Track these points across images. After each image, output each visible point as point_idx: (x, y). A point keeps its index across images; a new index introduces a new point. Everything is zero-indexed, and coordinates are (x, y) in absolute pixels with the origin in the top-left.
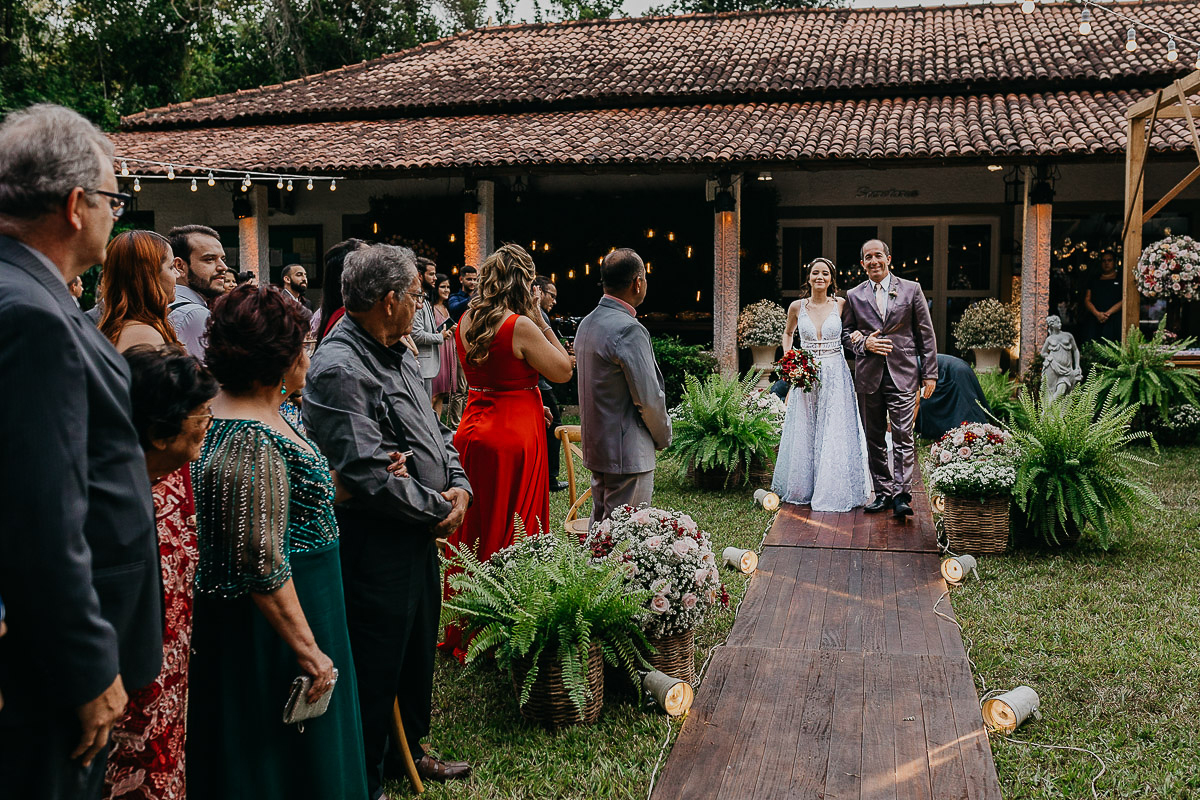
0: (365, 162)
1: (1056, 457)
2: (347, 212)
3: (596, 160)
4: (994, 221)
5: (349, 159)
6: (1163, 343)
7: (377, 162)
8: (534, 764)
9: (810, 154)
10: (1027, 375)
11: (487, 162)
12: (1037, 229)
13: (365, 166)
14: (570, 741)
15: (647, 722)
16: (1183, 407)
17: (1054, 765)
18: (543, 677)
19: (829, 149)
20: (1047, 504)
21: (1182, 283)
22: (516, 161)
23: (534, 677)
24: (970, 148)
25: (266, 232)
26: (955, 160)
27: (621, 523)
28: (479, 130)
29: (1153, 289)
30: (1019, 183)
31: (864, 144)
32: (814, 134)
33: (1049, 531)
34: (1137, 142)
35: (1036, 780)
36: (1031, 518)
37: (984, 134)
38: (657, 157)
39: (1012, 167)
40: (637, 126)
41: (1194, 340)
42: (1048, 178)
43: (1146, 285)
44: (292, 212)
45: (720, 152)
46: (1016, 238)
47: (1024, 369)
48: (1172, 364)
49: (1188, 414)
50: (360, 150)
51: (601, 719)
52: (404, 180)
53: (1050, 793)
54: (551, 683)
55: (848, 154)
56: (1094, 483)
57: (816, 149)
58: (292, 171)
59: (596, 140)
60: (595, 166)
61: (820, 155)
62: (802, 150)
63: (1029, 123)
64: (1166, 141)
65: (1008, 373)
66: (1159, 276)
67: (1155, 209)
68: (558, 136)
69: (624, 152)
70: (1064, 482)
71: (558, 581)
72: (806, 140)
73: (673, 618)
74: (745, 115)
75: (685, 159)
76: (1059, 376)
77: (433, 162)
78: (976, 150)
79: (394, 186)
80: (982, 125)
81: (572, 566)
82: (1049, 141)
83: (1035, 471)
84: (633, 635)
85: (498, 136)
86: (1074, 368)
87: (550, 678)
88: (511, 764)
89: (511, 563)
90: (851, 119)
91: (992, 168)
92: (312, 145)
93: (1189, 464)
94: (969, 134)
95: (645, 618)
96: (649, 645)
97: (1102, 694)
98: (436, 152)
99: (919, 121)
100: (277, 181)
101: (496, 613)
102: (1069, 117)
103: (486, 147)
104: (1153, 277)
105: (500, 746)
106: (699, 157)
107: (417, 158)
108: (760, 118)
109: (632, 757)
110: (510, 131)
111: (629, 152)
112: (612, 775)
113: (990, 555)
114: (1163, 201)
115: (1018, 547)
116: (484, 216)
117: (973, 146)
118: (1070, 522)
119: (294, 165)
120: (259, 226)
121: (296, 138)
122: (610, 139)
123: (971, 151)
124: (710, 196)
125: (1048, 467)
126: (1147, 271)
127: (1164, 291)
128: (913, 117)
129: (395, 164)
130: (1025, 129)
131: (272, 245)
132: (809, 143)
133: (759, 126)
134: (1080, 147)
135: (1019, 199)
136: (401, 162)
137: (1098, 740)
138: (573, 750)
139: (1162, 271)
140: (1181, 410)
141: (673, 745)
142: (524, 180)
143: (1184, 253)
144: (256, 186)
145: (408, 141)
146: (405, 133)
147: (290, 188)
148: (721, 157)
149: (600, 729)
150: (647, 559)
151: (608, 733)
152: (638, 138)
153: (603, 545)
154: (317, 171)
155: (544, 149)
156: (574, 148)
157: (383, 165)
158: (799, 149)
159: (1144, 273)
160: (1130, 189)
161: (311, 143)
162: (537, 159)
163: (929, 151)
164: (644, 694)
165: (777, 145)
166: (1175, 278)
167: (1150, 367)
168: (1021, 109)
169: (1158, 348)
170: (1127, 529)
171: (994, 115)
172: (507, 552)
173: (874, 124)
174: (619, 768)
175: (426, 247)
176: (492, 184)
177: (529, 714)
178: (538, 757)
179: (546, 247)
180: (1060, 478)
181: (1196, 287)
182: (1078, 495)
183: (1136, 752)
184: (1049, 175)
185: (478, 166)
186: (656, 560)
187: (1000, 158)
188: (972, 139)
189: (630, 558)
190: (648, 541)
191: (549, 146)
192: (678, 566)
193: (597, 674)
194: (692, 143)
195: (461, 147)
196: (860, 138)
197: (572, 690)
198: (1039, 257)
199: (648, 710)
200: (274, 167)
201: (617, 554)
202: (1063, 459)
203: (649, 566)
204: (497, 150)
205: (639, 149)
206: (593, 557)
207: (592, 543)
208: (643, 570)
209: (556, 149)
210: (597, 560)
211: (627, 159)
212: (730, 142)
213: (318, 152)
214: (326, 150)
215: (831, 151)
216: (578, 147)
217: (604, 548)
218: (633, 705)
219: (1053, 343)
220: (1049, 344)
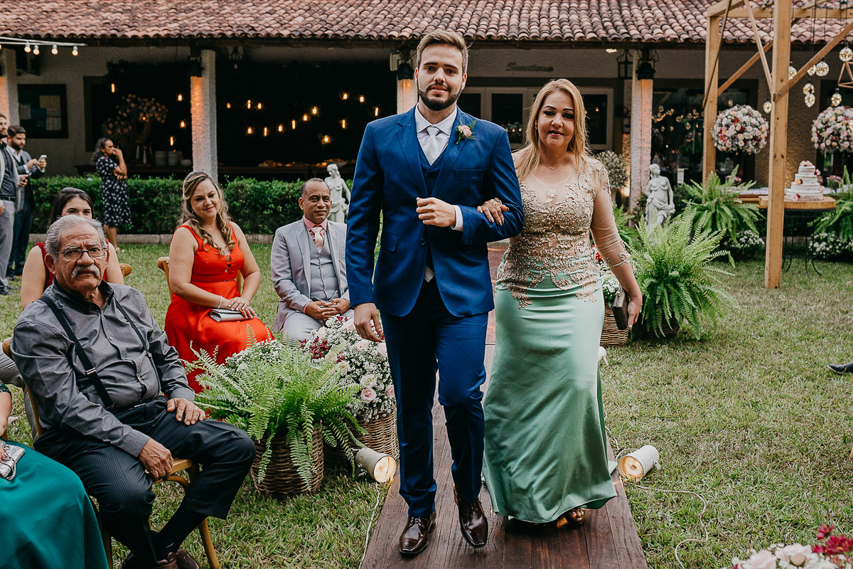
0: (103, 32)
1: (663, 270)
2: (88, 74)
3: (301, 35)
4: (609, 92)
5: (88, 29)
6: (732, 186)
7: (113, 32)
8: (269, 528)
9: (472, 36)
10: (635, 209)
11: (209, 35)
12: (642, 99)
13: (103, 35)
14: (298, 508)
15: (360, 489)
16: (746, 232)
17: (672, 503)
18: (274, 458)
19: (487, 32)
20: (656, 306)
21: (745, 141)
22: (234, 34)
23: (268, 458)
24: (593, 35)
25: (16, 89)
26: (582, 44)
27: (335, 330)
28: (201, 8)
29: (725, 145)
30: (627, 63)
31: (514, 29)
32: (475, 20)
33: (657, 327)
34: (713, 35)
35: (659, 516)
36: (645, 317)
37: (603, 24)
38: (351, 34)
39: (623, 51)
40: (333, 9)
41: (754, 183)
42: (650, 60)
43: (720, 142)
44: (37, 73)
45: (401, 31)
46: (625, 105)
47: (633, 205)
48: (740, 201)
49: (749, 238)
50: (98, 21)
51: (322, 488)
52: (136, 48)
53: (670, 524)
54: (282, 462)
55: (501, 36)
56: (689, 289)
57: (477, 31)
58: (37, 37)
59: (300, 19)
60: (301, 40)
61: (481, 37)
62: (466, 32)
63: (636, 18)
64: (733, 35)
65: (622, 207)
66: (729, 135)
67: (726, 85)
68: (268, 15)
69: (324, 29)
70: (668, 288)
71: (286, 380)
72: (469, 24)
73: (379, 405)
74: (420, 3)
75: (373, 37)
76: (658, 209)
77: (163, 33)
78: (598, 36)
79: (128, 53)
80: (601, 17)
81: (295, 366)
82: (650, 31)
83: (648, 281)
84: (346, 420)
85: (218, 13)
86: (669, 204)
88: (250, 530)
89: (243, 366)
90: (503, 9)
91: (609, 51)
92: (55, 16)
93: (750, 274)
94: (592, 24)
95: (356, 406)
96: (359, 428)
97: (702, 447)
98: (165, 25)
99: (554, 13)
100: (24, 46)
101: (233, 407)
102: (664, 14)
103: (208, 22)
104: (725, 136)
105: (240, 515)
106: (384, 35)
107: (149, 29)
108: (432, 6)
109: (350, 518)
110: (228, 9)
111: (327, 29)
112: (334, 533)
113: (615, 346)
114: (732, 80)
115: (635, 339)
116: (207, 81)
117: (595, 33)
118: (673, 320)
119: (39, 33)
120: (9, 84)
121: (40, 10)
122: (311, 19)
123: (594, 37)
124: (394, 67)
125: (656, 278)
126: (721, 131)
127: (732, 146)
128: (549, 10)
129: (130, 34)
130: (633, 22)
131: (21, 101)
132: (470, 27)
133: (432, 12)
134: (673, 37)
135: (628, 75)
136: (135, 33)
137: (701, 482)
138: (301, 515)
139: (731, 132)
140: (744, 235)
141: (382, 506)
142: (240, 50)
143: (746, 119)
144: (5, 49)
145: (140, 15)
146: (137, 8)
147: (36, 52)
148: (402, 36)
149: (322, 497)
150: (357, 359)
151: (329, 500)
152: (334, 19)
153: (321, 348)
154: (61, 38)
155: (256, 25)
156: (282, 25)
157: (119, 35)
158: (464, 31)
159: (719, 133)
160: (709, 70)
161: (54, 14)
162: (251, 33)
163: (563, 36)
164: (356, 467)
166: (741, 137)
167: (724, 203)
168: (629, 7)
169: (729, 189)
170: (712, 323)
171: (610, 10)
172: (239, 357)
173: (520, 14)
174: (339, 528)
175: (158, 104)
176: (214, 53)
177: (262, 488)
178: (272, 523)
179: (260, 106)
180: (665, 287)
181: (754, 144)
182: (679, 299)
183: (729, 489)
184: (650, 58)
185: (202, 38)
186: (364, 359)
187: (615, 43)
188: (594, 28)
189: (343, 359)
190: (357, 344)
191: (261, 22)
192: (382, 364)
193: (318, 453)
194: (379, 24)
195: (186, 21)
196: (510, 24)
197: (299, 466)
198: (644, 119)
199: (360, 479)
200: (21, 33)
201: (332, 355)
202: (668, 272)
203: (359, 364)
204: (217, 25)
205: (336, 27)
206: (312, 358)
207: (311, 347)
208: (354, 368)
209: (267, 25)
210: (315, 360)
211: (327, 35)
212: (409, 23)
213: (60, 22)
214: (67, 21)
215: (488, 34)
216: (286, 24)
217: (321, 349)
218: (349, 475)
219: (654, 185)
220: (651, 185)
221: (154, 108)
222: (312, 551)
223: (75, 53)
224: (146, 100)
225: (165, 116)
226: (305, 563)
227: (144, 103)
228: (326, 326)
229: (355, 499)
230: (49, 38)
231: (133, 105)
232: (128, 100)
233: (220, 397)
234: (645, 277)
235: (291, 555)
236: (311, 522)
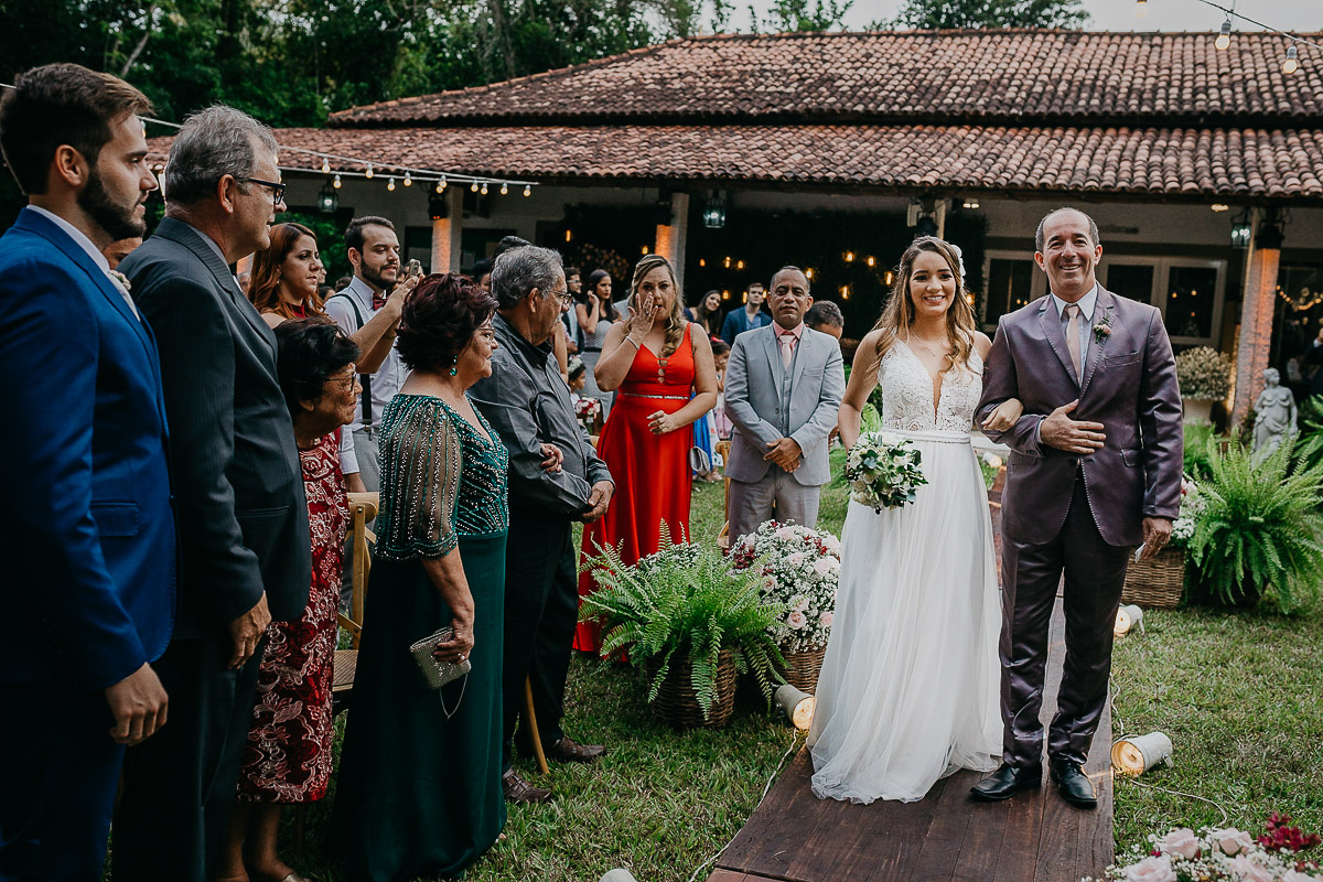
0: (561, 169)
1: (1240, 513)
2: (541, 218)
3: (795, 177)
4: (1220, 265)
5: (545, 165)
7: (572, 169)
8: (658, 758)
9: (1020, 183)
11: (683, 174)
12: (1260, 275)
13: (560, 173)
14: (696, 741)
15: (774, 732)
17: (1176, 809)
19: (1041, 177)
20: (1224, 560)
22: (712, 175)
23: (664, 676)
24: (1194, 185)
25: (459, 234)
26: (1176, 197)
27: (766, 538)
28: (679, 141)
30: (1244, 226)
31: (1080, 176)
32: (1028, 163)
33: (1225, 589)
35: (1152, 821)
36: (1205, 574)
37: (1211, 170)
38: (859, 177)
39: (1239, 208)
40: (842, 145)
42: (1278, 222)
44: (486, 216)
45: (925, 175)
47: (1237, 424)
50: (558, 156)
51: (729, 725)
52: (598, 189)
54: (681, 685)
55: (1060, 185)
56: (1278, 542)
57: (1027, 177)
58: (488, 174)
59: (798, 157)
60: (793, 184)
61: (1031, 185)
62: (1012, 178)
63: (1264, 162)
68: (759, 151)
69: (825, 171)
70: (1245, 539)
72: (1018, 168)
73: (809, 635)
74: (957, 138)
75: (887, 181)
76: (1272, 433)
77: (628, 172)
78: (1200, 187)
79: (590, 195)
80: (1211, 161)
81: (710, 573)
82: (1281, 182)
83: (1216, 525)
84: (767, 647)
85: (698, 148)
86: (1290, 426)
87: (681, 680)
88: (636, 756)
90: (1070, 148)
91: (1217, 208)
92: (511, 149)
94: (1195, 170)
95: (781, 632)
96: (782, 659)
98: (633, 161)
99: (1143, 154)
100: (471, 184)
101: (634, 612)
102: (1309, 157)
103: (684, 159)
106: (902, 179)
107: (613, 167)
108: (973, 142)
109: (753, 761)
110: (711, 143)
111: (829, 171)
112: (731, 775)
113: (1159, 608)
115: (1191, 603)
116: (677, 230)
117: (1197, 183)
118: (1248, 581)
119: (491, 168)
120: (453, 227)
121: (496, 142)
122: (813, 156)
123: (1193, 189)
124: (912, 222)
125: (1231, 523)
128: (1137, 149)
129: (590, 171)
130: (1258, 168)
131: (464, 247)
132: (1020, 171)
133: (971, 150)
134: (1314, 190)
136: (596, 170)
142: (722, 194)
144: (453, 188)
145: (606, 149)
146: (604, 140)
147: (484, 191)
148: (925, 182)
149: (727, 734)
150: (788, 574)
151: (734, 738)
152: (841, 157)
153: (746, 557)
154: (513, 176)
155: (743, 163)
156: (773, 163)
157: (578, 172)
158: (1009, 176)
161: (510, 147)
162: (734, 173)
163: (1148, 186)
164: (774, 706)
165: (987, 172)
168: (1257, 146)
171: (1226, 151)
173: (1094, 154)
174: (739, 770)
175: (618, 258)
176: (688, 196)
177: (659, 713)
178: (662, 753)
179: (741, 265)
180: (1241, 535)
182: (1260, 555)
184: (1278, 218)
185: (674, 177)
186: (795, 576)
187: (1224, 197)
188: (1197, 176)
189: (771, 572)
190: (790, 557)
191: (748, 160)
192: (817, 585)
193: (728, 682)
194: (897, 165)
195: (658, 157)
196: (1077, 168)
197: (698, 691)
198: (1261, 305)
199: (775, 721)
200: (471, 169)
201: (759, 566)
202: (1247, 516)
203: (789, 581)
204: (694, 162)
205: (841, 168)
206: (734, 568)
207: (735, 555)
208: (782, 585)
209: (755, 163)
210: (738, 571)
211: (827, 178)
212: (938, 165)
213: (515, 156)
214: (523, 155)
215: (1042, 181)
216: (779, 162)
217: (746, 560)
218: (763, 716)
219: (1269, 398)
220: (1264, 399)
221: (613, 262)
222: (701, 790)
223: (527, 193)
224: (605, 252)
225: (625, 272)
226: (690, 801)
227: (602, 254)
228: (757, 533)
229: (765, 742)
230: (500, 175)
231: (588, 257)
232: (584, 251)
233: (620, 599)
234: (1212, 519)
235: (677, 790)
236: (707, 758)
